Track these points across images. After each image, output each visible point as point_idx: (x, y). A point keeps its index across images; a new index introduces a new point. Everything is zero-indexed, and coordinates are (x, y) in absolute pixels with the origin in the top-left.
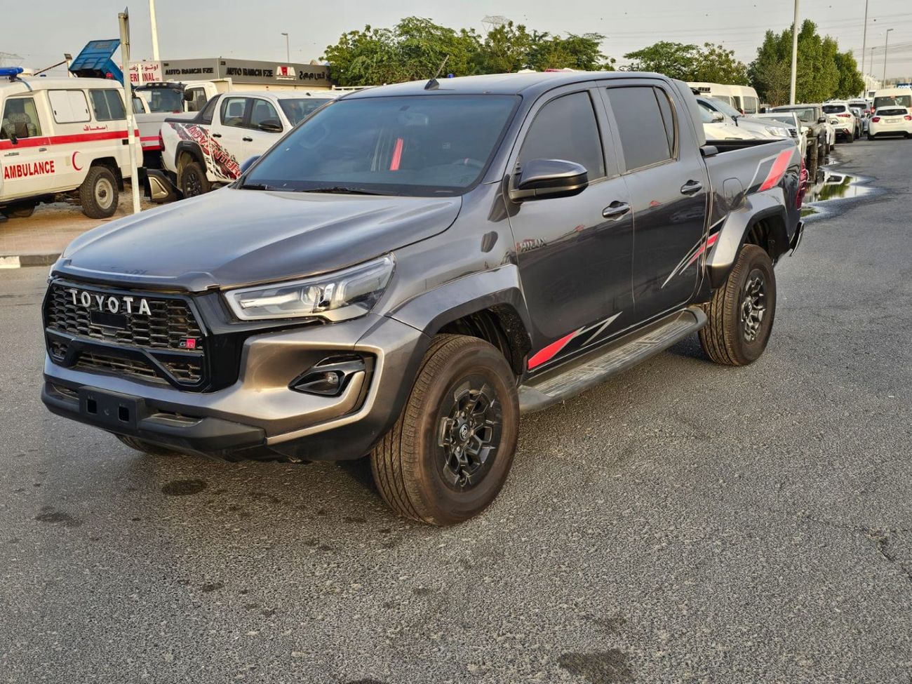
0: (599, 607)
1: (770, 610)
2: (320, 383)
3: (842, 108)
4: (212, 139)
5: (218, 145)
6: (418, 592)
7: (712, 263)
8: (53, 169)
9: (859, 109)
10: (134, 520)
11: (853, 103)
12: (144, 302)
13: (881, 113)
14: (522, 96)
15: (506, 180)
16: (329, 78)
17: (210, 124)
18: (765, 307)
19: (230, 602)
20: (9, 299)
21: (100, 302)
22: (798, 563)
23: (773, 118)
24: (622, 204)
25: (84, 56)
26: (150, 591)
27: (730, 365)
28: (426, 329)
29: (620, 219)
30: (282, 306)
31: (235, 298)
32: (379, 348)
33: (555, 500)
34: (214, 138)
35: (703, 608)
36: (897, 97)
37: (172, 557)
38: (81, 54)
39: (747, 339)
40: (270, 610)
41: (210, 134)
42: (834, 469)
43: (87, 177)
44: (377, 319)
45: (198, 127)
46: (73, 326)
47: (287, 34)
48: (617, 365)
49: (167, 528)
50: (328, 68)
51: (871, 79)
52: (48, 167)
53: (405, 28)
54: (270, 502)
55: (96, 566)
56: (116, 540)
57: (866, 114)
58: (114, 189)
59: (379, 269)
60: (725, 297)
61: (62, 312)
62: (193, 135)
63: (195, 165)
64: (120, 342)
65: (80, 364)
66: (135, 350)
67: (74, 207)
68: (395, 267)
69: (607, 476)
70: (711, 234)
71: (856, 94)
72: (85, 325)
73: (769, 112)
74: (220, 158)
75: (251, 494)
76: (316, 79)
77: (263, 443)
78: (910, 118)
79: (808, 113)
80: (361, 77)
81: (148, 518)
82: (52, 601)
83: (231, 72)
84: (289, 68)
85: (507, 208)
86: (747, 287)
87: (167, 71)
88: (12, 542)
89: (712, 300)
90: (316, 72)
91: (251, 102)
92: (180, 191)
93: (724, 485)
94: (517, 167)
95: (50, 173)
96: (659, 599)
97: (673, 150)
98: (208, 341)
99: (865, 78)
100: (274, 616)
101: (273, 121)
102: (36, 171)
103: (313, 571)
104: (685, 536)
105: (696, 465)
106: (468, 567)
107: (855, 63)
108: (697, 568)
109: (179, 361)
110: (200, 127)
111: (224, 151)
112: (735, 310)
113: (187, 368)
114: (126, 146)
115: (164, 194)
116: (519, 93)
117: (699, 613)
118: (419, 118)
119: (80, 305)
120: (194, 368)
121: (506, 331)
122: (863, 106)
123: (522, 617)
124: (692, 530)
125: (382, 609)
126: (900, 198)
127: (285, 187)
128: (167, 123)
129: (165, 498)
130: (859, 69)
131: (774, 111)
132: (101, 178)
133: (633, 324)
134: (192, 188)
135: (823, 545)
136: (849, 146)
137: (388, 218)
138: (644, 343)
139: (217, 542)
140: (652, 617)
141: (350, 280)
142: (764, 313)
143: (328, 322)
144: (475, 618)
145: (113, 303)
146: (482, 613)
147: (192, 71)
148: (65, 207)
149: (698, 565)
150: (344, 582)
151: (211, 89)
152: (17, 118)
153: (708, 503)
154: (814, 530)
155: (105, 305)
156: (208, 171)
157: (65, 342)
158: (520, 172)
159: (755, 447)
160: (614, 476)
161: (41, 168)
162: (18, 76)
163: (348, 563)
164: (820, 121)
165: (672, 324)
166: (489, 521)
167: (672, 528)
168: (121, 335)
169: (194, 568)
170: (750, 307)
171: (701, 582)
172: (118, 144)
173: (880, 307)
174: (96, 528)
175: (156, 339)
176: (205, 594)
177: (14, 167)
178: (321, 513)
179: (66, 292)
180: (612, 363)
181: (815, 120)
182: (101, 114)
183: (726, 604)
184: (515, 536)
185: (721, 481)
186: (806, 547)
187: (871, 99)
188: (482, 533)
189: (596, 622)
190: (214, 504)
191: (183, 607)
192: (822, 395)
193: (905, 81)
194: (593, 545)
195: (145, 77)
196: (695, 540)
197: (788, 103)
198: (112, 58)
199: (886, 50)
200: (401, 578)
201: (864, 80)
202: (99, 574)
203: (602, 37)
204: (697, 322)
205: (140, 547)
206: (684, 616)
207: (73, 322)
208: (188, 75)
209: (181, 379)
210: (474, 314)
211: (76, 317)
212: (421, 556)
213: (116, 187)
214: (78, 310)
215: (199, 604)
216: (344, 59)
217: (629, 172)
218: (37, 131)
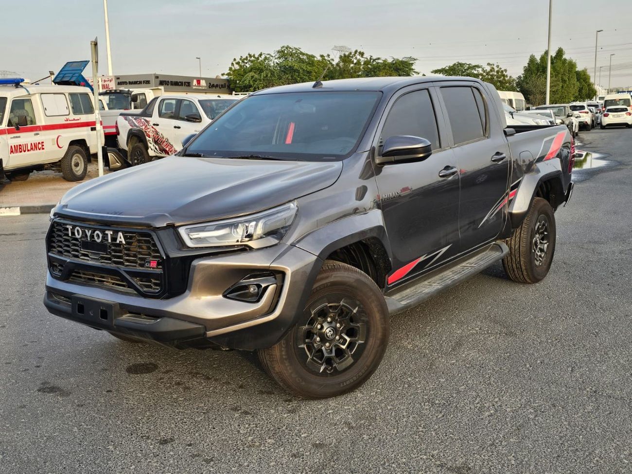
0: (450, 458)
1: (576, 461)
2: (245, 293)
3: (582, 107)
4: (152, 127)
5: (156, 131)
6: (316, 446)
7: (512, 210)
8: (43, 147)
9: (593, 108)
10: (108, 391)
11: (589, 104)
12: (120, 234)
13: (610, 110)
14: (382, 92)
15: (373, 150)
16: (229, 87)
17: (151, 117)
18: (548, 242)
19: (180, 452)
20: (13, 236)
21: (89, 234)
22: (592, 426)
23: (538, 114)
24: (452, 168)
25: (63, 72)
26: (121, 443)
27: (525, 282)
28: (320, 254)
29: (450, 178)
30: (218, 237)
31: (185, 231)
32: (288, 268)
33: (409, 379)
34: (154, 126)
35: (526, 459)
36: (620, 100)
37: (136, 419)
38: (61, 71)
39: (537, 264)
40: (209, 458)
41: (151, 124)
42: (609, 358)
43: (66, 153)
44: (286, 247)
45: (143, 119)
46: (68, 252)
47: (199, 58)
48: (449, 282)
49: (131, 398)
50: (228, 80)
51: (600, 88)
52: (40, 146)
53: (282, 53)
54: (204, 379)
55: (81, 425)
56: (95, 406)
57: (599, 111)
58: (84, 162)
59: (287, 212)
60: (521, 235)
61: (60, 241)
62: (139, 124)
63: (140, 145)
64: (102, 262)
65: (72, 279)
66: (113, 268)
67: (57, 173)
68: (298, 210)
69: (445, 362)
70: (511, 190)
71: (591, 99)
72: (77, 251)
73: (533, 109)
74: (158, 140)
75: (190, 373)
76: (220, 88)
77: (203, 336)
78: (630, 114)
79: (560, 110)
80: (251, 86)
81: (117, 390)
82: (51, 451)
83: (162, 83)
84: (201, 81)
85: (373, 170)
86: (536, 228)
87: (118, 82)
88: (21, 407)
89: (512, 236)
90: (220, 83)
91: (180, 102)
92: (129, 163)
93: (531, 368)
94: (380, 141)
95: (41, 150)
96: (493, 452)
97: (486, 131)
98: (166, 263)
99: (596, 87)
100: (212, 463)
101: (195, 115)
102: (32, 149)
103: (239, 429)
104: (506, 405)
105: (508, 354)
106: (351, 428)
107: (589, 77)
108: (518, 429)
109: (145, 277)
110: (144, 119)
111: (160, 135)
112: (529, 243)
113: (151, 282)
114: (94, 132)
115: (119, 164)
116: (380, 90)
117: (524, 463)
118: (309, 107)
119: (74, 236)
120: (155, 281)
121: (373, 256)
122: (596, 106)
123: (393, 465)
124: (511, 401)
125: (291, 459)
126: (629, 168)
127: (215, 155)
128: (121, 116)
129: (129, 376)
130: (592, 80)
131: (536, 109)
132: (75, 153)
133: (458, 253)
134: (138, 161)
135: (608, 412)
136: (589, 133)
137: (289, 177)
138: (467, 266)
139: (168, 408)
140: (489, 466)
141: (267, 219)
142: (548, 246)
143: (251, 249)
144: (360, 466)
145: (98, 235)
146: (364, 462)
147: (136, 83)
148: (50, 173)
149: (519, 427)
150: (262, 438)
151: (150, 95)
152: (19, 112)
153: (520, 382)
154: (600, 402)
155: (92, 236)
156: (150, 149)
157: (62, 263)
158: (382, 144)
159: (549, 341)
160: (450, 362)
161: (35, 147)
162: (21, 84)
163: (262, 424)
164: (568, 116)
165: (484, 253)
166: (363, 394)
167: (497, 400)
168: (103, 258)
169: (152, 427)
170: (538, 242)
171: (523, 440)
172: (88, 131)
173: (626, 242)
174: (81, 398)
175: (128, 261)
176: (161, 447)
177: (17, 146)
178: (241, 387)
179: (63, 228)
180: (445, 280)
181: (565, 115)
182: (76, 111)
183: (543, 456)
184: (383, 405)
185: (528, 366)
186: (597, 414)
187: (602, 102)
188: (358, 402)
189: (449, 469)
190: (164, 380)
191: (146, 456)
192: (593, 304)
193: (623, 90)
194: (441, 412)
195: (104, 87)
196: (514, 409)
197: (545, 104)
198: (82, 74)
199: (610, 68)
200: (303, 436)
201: (595, 88)
202: (84, 431)
203: (415, 60)
204: (502, 252)
205: (113, 411)
206: (513, 465)
207: (68, 249)
208: (133, 85)
209: (145, 289)
210: (351, 245)
211: (71, 245)
212: (316, 419)
213: (86, 160)
214: (72, 240)
215: (158, 453)
216: (239, 74)
217: (456, 145)
218: (32, 122)
